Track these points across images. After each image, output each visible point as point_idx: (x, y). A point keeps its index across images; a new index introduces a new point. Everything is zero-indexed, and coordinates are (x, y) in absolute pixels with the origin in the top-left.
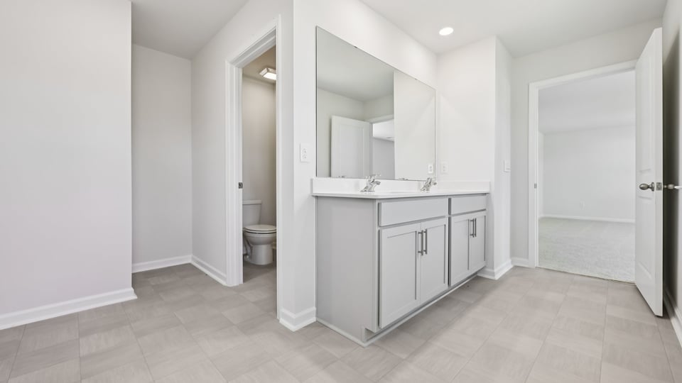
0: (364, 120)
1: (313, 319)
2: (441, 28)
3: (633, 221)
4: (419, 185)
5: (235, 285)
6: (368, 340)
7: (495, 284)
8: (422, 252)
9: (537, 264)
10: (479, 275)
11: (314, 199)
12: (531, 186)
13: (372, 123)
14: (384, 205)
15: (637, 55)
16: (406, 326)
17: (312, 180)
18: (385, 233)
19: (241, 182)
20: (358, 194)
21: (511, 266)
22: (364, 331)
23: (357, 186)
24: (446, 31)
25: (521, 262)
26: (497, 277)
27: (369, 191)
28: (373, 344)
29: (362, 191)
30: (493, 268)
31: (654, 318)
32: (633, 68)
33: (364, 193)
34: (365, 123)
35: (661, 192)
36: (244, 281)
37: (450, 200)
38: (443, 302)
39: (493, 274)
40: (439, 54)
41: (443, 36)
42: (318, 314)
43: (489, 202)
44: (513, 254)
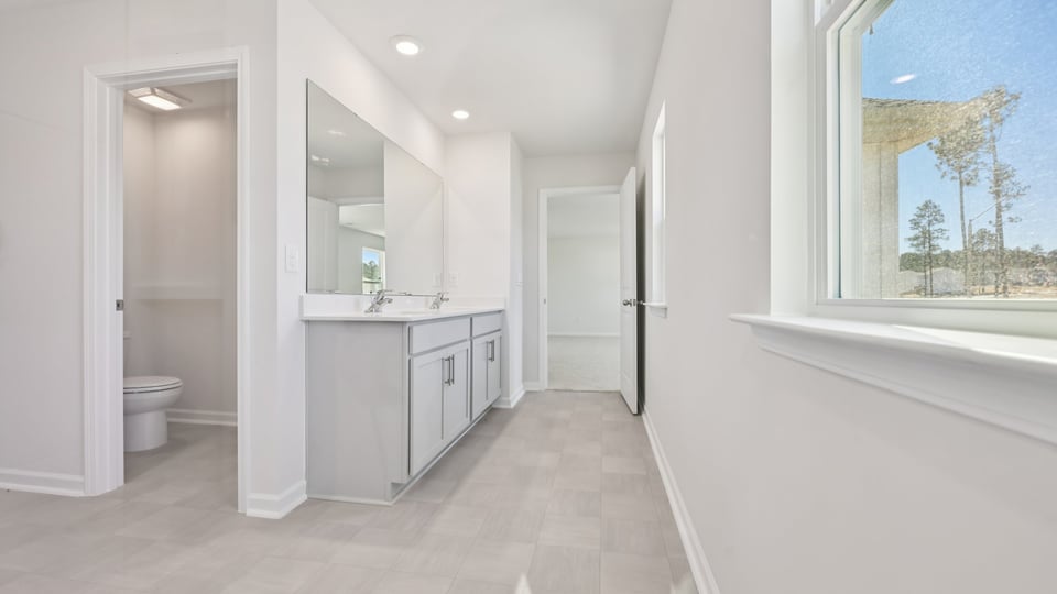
0: (326, 199)
1: (304, 497)
2: (455, 110)
3: (618, 334)
4: (427, 303)
5: (108, 490)
6: (394, 497)
7: (511, 413)
8: (449, 382)
9: (546, 387)
10: (494, 406)
11: (304, 326)
12: (541, 302)
13: (338, 205)
14: (416, 329)
15: (620, 182)
16: (433, 472)
17: (301, 298)
18: (417, 362)
19: (121, 298)
20: (362, 315)
21: (523, 393)
22: (389, 487)
23: (357, 305)
24: (461, 115)
25: (533, 387)
26: (512, 405)
27: (377, 311)
28: (400, 501)
29: (366, 312)
30: (508, 396)
31: (631, 416)
32: (618, 192)
33: (369, 315)
34: (328, 203)
35: (635, 307)
36: (126, 481)
37: (471, 320)
38: (465, 440)
39: (509, 403)
40: (448, 136)
41: (456, 119)
42: (309, 488)
43: (504, 321)
44: (525, 378)
